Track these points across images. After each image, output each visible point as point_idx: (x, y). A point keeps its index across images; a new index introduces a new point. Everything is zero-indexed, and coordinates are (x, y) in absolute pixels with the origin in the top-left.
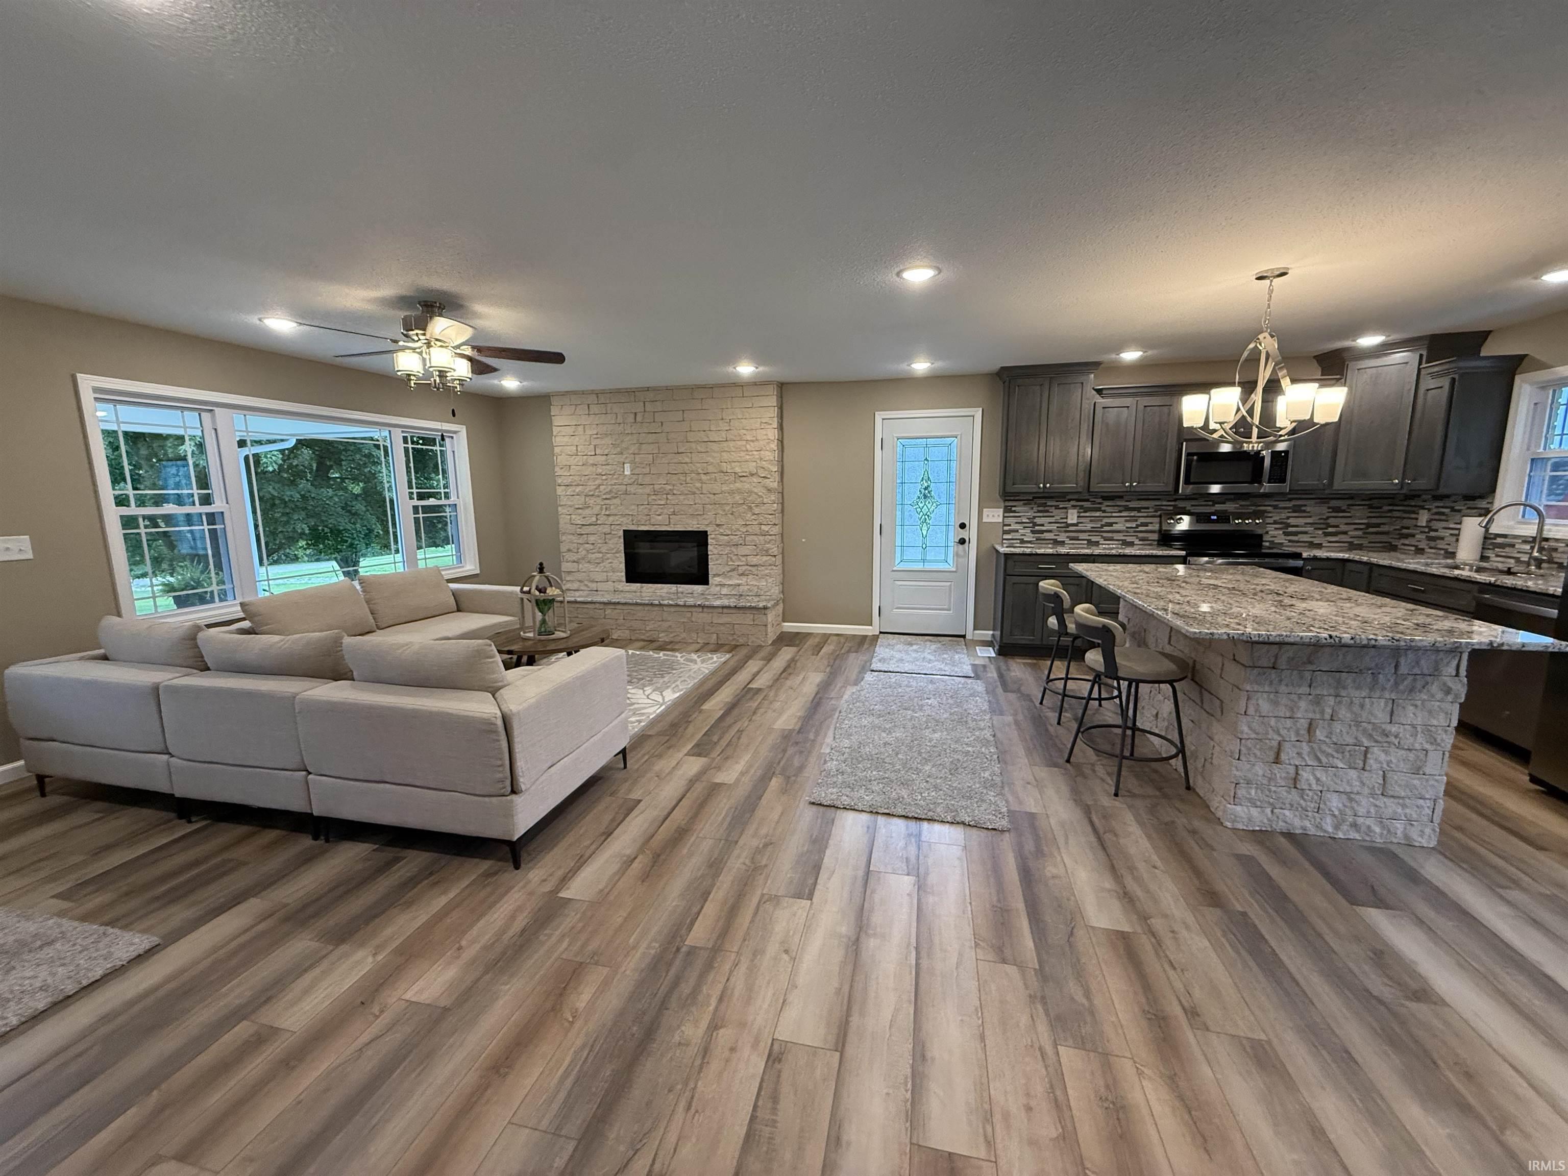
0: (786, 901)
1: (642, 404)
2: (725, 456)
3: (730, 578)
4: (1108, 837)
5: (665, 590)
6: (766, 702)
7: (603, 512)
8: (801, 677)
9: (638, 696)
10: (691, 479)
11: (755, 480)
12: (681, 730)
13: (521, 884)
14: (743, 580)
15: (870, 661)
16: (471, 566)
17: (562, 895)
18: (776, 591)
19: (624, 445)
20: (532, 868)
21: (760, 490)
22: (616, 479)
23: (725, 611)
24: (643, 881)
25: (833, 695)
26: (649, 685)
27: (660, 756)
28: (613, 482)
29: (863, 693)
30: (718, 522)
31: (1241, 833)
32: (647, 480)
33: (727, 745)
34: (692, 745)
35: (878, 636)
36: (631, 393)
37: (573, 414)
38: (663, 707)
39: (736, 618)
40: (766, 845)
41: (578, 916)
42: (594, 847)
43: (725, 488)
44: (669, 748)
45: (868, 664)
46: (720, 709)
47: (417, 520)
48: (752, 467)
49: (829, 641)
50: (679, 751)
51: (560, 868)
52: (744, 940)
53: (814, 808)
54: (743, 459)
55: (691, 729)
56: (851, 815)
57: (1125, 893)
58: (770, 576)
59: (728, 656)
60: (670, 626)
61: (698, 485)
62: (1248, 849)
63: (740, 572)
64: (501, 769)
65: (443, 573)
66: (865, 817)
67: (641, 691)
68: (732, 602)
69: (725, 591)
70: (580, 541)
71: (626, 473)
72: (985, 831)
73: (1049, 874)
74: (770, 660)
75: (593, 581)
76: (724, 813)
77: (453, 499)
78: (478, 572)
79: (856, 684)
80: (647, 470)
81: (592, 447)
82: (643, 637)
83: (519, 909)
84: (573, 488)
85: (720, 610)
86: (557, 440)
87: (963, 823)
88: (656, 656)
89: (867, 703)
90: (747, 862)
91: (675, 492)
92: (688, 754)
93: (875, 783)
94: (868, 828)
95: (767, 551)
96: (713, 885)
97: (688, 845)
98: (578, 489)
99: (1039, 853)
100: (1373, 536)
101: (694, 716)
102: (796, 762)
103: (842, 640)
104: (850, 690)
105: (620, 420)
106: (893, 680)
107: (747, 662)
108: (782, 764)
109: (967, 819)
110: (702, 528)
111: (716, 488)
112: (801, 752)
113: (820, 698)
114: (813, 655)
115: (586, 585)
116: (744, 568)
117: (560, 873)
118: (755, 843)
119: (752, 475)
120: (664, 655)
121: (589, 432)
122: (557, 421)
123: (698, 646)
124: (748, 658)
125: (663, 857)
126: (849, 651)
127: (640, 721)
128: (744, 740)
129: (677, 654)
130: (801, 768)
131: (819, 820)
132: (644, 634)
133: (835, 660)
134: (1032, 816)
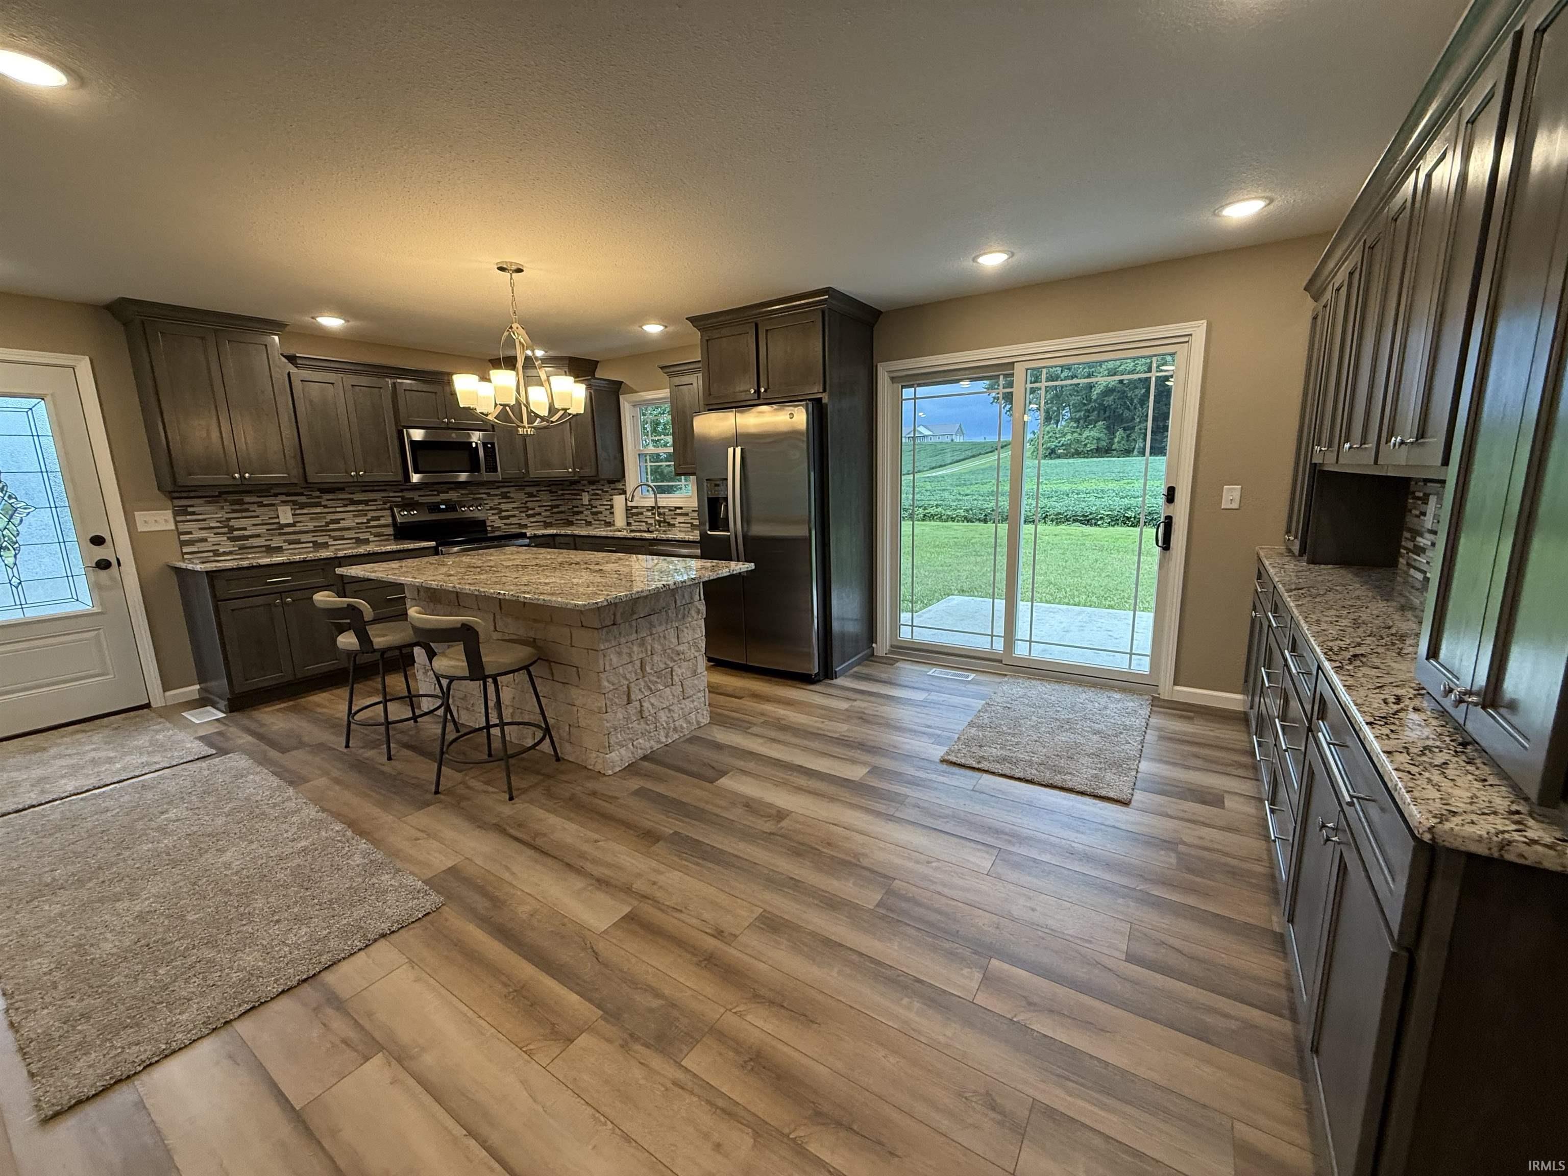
4: (539, 842)
31: (620, 774)
56: (171, 1066)
57: (598, 880)
62: (635, 784)
72: (416, 925)
73: (524, 916)
87: (383, 936)
93: (181, 983)
99: (497, 902)
100: (558, 515)
109: (385, 927)
134: (453, 871)
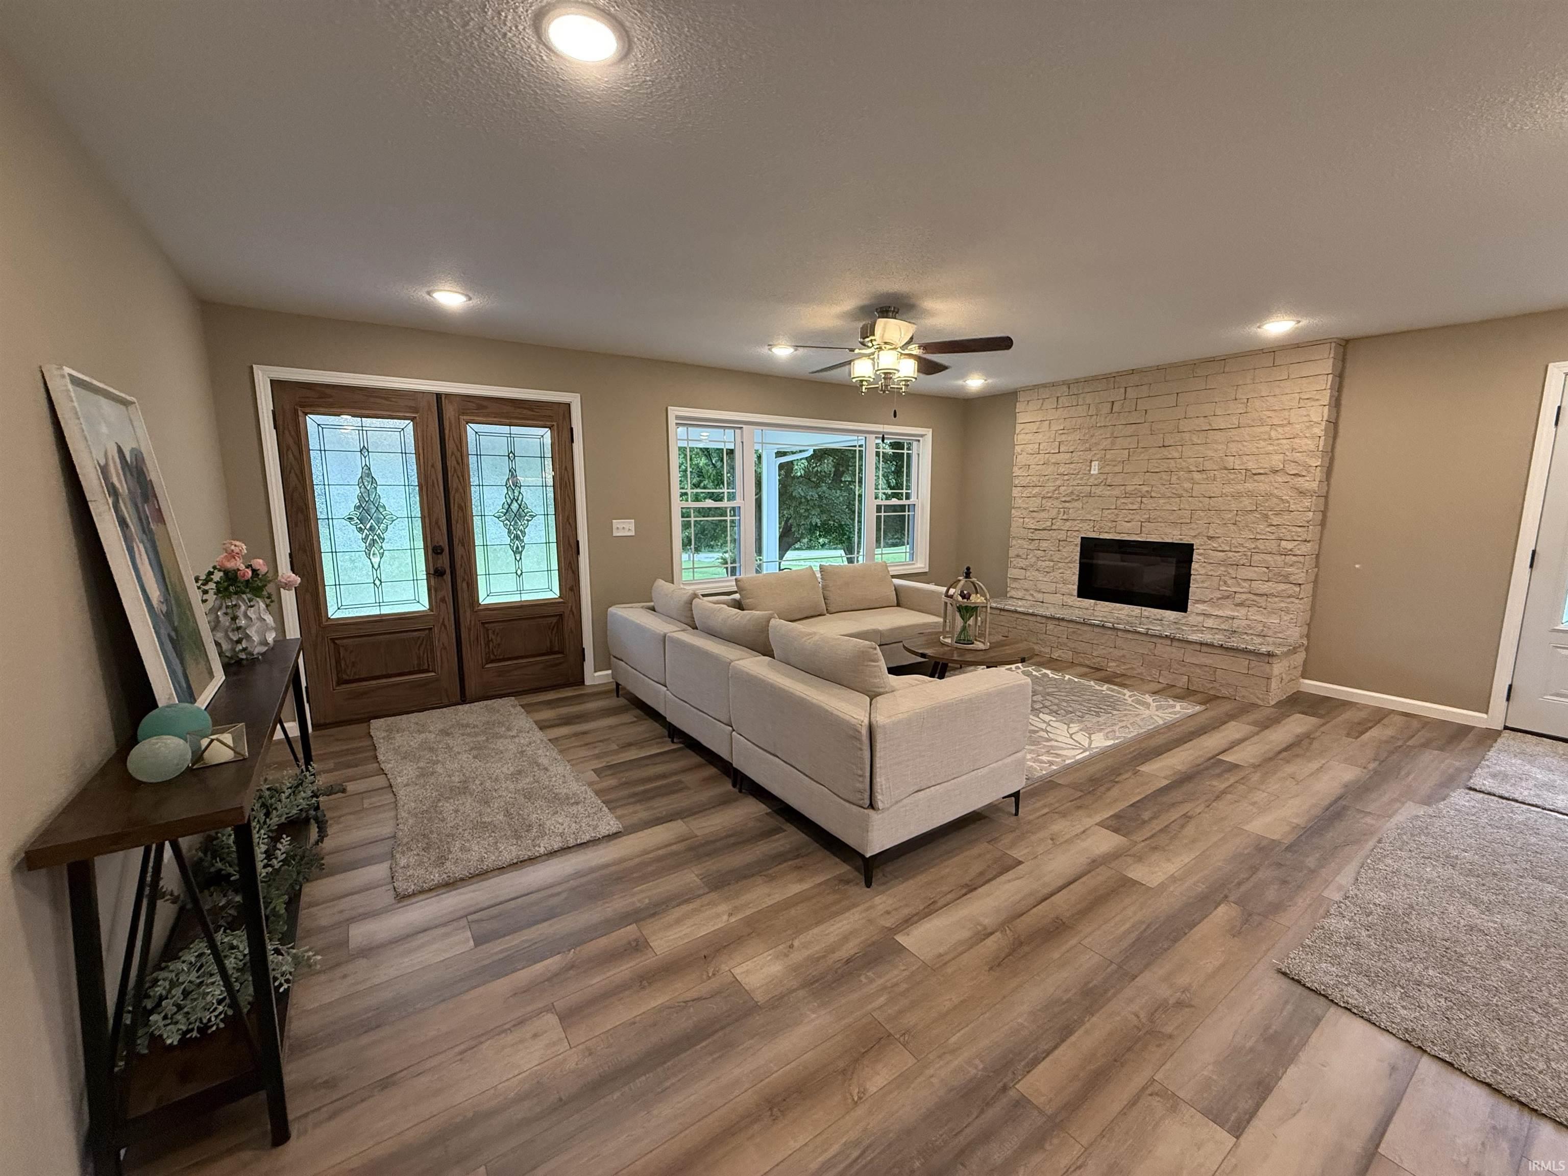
0: (1188, 1113)
1: (1123, 390)
2: (1233, 448)
3: (1220, 607)
5: (1125, 612)
6: (1241, 787)
7: (1061, 516)
8: (1315, 765)
9: (1058, 732)
10: (1178, 479)
11: (1280, 480)
12: (1103, 789)
13: (867, 905)
14: (1241, 612)
15: (1471, 770)
16: (921, 565)
17: (900, 938)
18: (1295, 634)
19: (1093, 440)
20: (883, 892)
21: (1286, 493)
22: (1081, 479)
23: (1204, 649)
24: (991, 969)
25: (1371, 808)
26: (1079, 721)
27: (1064, 815)
28: (1075, 483)
29: (1438, 822)
30: (1211, 533)
32: (1118, 480)
33: (1161, 831)
34: (1111, 813)
35: (1498, 733)
36: (1110, 379)
37: (1040, 409)
38: (1087, 753)
39: (1220, 661)
40: (1180, 1004)
41: (906, 973)
42: (950, 897)
43: (1228, 489)
44: (1079, 808)
45: (1465, 775)
46: (1165, 778)
47: (878, 518)
48: (1276, 461)
49: (1385, 721)
50: (1090, 816)
51: (906, 905)
52: (1102, 1135)
53: (1285, 983)
54: (1262, 451)
55: (1115, 792)
56: (1359, 1027)
58: (1287, 612)
59: (1198, 708)
60: (1124, 656)
61: (1187, 485)
63: (1238, 601)
64: (861, 779)
65: (889, 569)
66: (1390, 1045)
67: (1066, 727)
68: (1218, 639)
69: (1210, 623)
70: (1030, 547)
71: (1092, 472)
74: (1267, 727)
75: (1039, 592)
76: (1127, 926)
77: (913, 500)
78: (927, 570)
79: (1428, 801)
80: (1118, 469)
81: (1057, 443)
82: (1087, 662)
83: (853, 933)
84: (1030, 490)
85: (1198, 647)
86: (1020, 438)
88: (1097, 687)
89: (1443, 842)
90: (1142, 1015)
91: (1153, 494)
92: (1101, 824)
93: (1431, 992)
94: (1393, 1068)
95: (1287, 576)
96: (1081, 1022)
97: (1064, 948)
98: (1037, 490)
101: (1124, 776)
102: (1271, 894)
103: (1415, 724)
104: (1409, 811)
105: (1092, 411)
106: (1521, 818)
107: (1225, 723)
108: (1243, 888)
110: (1186, 540)
111: (1215, 489)
112: (1285, 882)
113: (1345, 808)
114: (1348, 735)
115: (1032, 595)
116: (1244, 596)
117: (906, 911)
118: (1164, 992)
119: (1275, 472)
120: (1108, 689)
121: (1055, 427)
122: (1021, 418)
123: (1155, 686)
124: (1231, 717)
125: (1026, 949)
126: (1426, 745)
127: (1051, 763)
128: (1190, 830)
129: (1126, 691)
130: (1277, 908)
131: (1289, 1007)
132: (1089, 659)
133: (1391, 753)
